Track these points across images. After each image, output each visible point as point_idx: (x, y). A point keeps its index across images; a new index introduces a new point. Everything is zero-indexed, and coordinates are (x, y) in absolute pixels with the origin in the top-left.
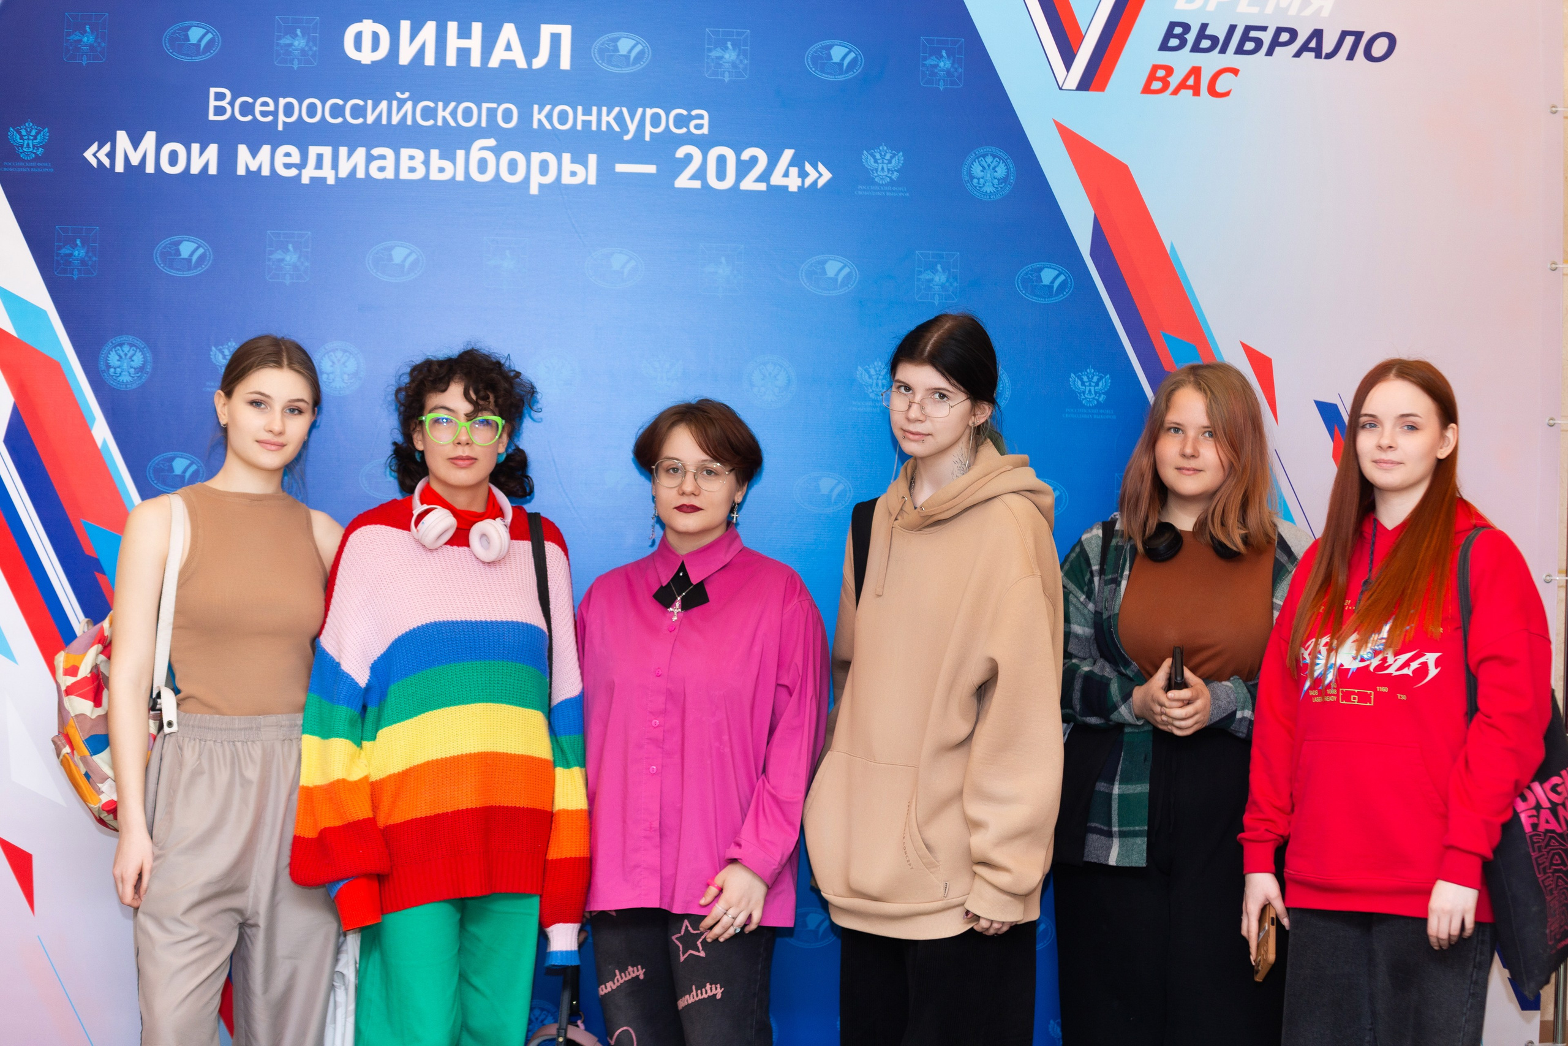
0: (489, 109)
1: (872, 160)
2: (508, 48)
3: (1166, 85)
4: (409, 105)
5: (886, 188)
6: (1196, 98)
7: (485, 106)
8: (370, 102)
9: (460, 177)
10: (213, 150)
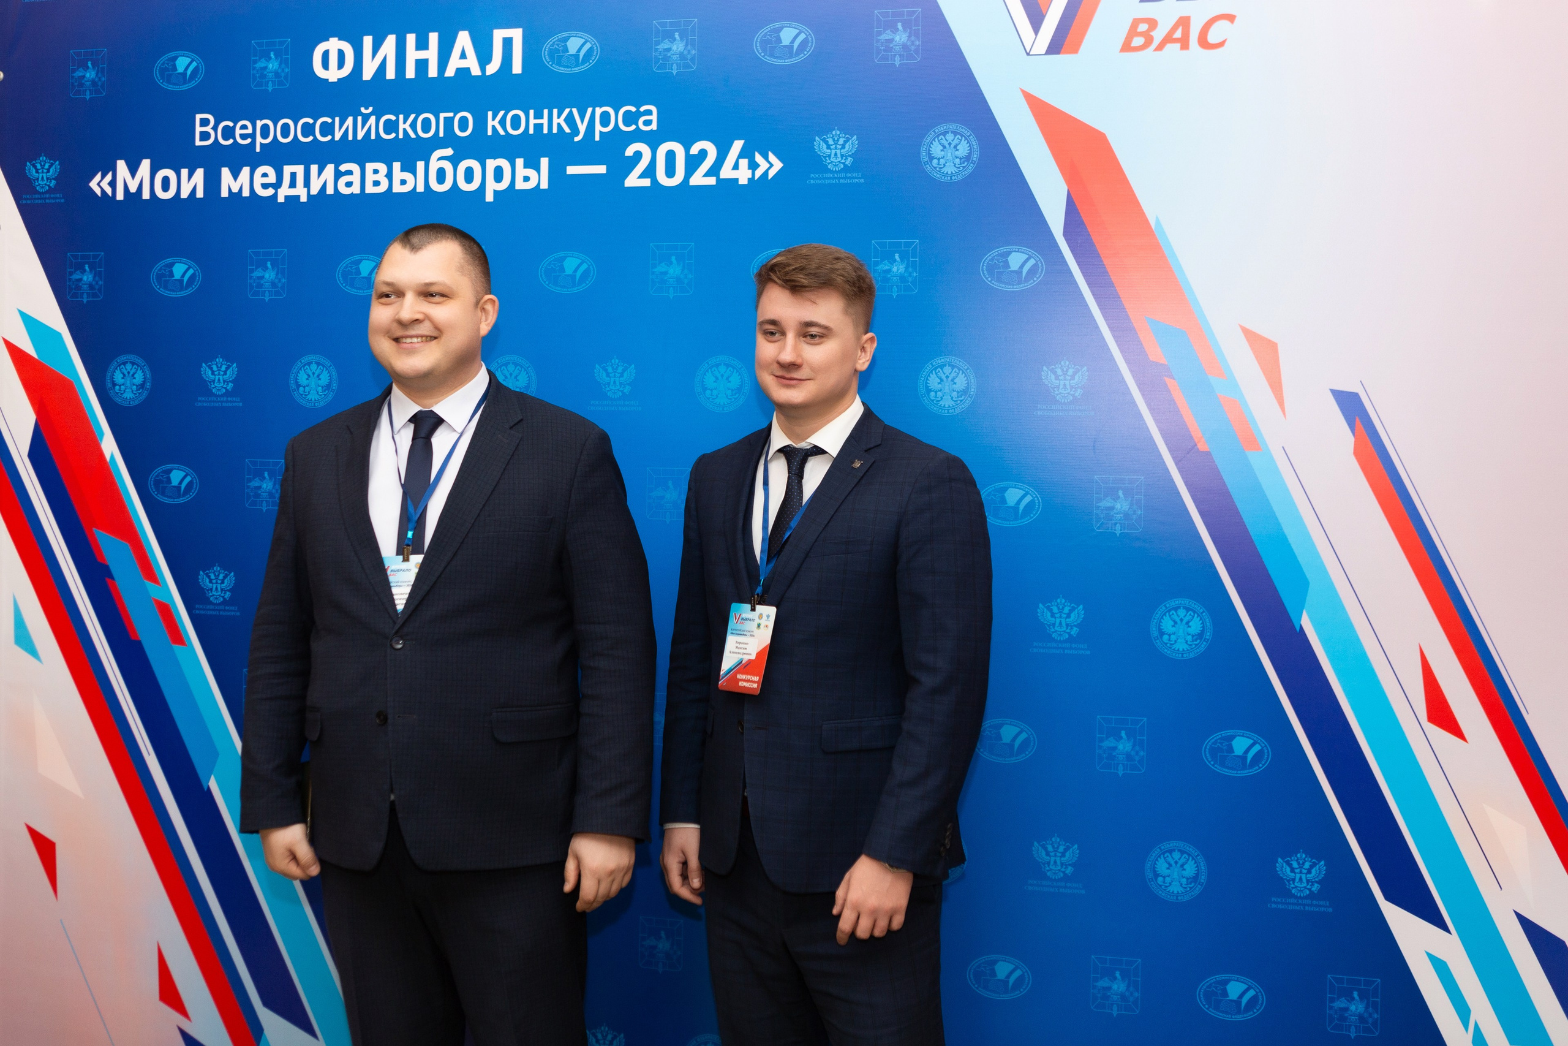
0: (445, 118)
1: (825, 146)
2: (463, 56)
3: (1149, 41)
4: (373, 119)
5: (839, 175)
6: (1185, 52)
7: (442, 116)
8: (337, 119)
9: (420, 188)
10: (200, 173)
